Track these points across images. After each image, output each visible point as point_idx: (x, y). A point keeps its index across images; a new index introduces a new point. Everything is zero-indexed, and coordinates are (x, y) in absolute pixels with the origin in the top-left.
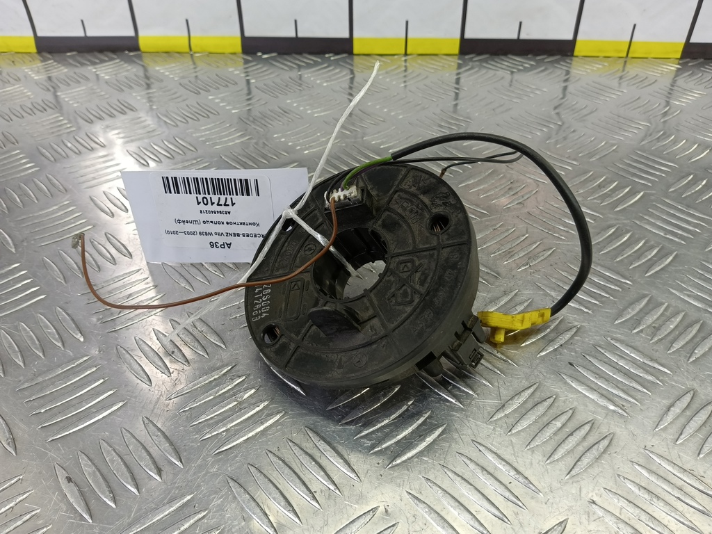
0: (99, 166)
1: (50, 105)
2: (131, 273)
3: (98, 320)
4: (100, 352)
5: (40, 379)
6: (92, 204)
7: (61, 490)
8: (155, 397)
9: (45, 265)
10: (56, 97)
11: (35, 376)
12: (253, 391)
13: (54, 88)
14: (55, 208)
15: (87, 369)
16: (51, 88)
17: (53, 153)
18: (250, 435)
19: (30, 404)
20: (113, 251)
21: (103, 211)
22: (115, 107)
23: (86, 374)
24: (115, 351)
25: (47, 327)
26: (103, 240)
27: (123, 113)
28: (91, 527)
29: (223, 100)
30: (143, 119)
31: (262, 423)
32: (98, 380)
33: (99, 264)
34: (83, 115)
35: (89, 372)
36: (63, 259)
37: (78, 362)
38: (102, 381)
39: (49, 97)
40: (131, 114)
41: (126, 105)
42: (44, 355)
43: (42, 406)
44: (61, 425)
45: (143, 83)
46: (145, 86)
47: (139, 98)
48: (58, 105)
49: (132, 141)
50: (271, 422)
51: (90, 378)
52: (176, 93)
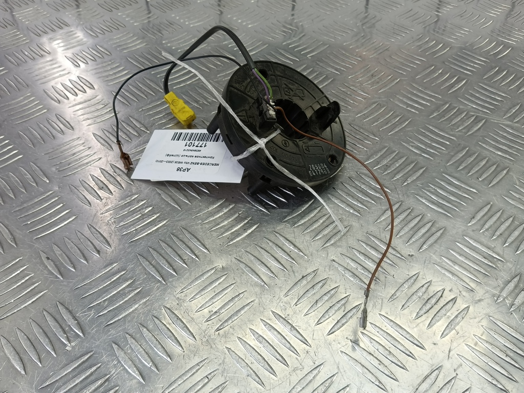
0: (48, 68)
1: (9, 22)
2: (73, 140)
3: (57, 169)
4: (59, 188)
5: (25, 205)
6: (46, 95)
7: (44, 264)
8: (94, 213)
9: (20, 136)
10: (13, 16)
11: (22, 203)
12: (151, 208)
13: (10, 9)
14: (22, 98)
15: (52, 198)
16: (8, 9)
17: (17, 60)
18: (149, 232)
19: (21, 219)
20: (61, 126)
21: (52, 99)
22: (54, 23)
23: (52, 201)
24: (68, 187)
25: (26, 175)
26: (55, 119)
27: (61, 28)
28: (62, 282)
29: (128, 16)
30: (74, 32)
31: (156, 226)
32: (60, 204)
33: (54, 134)
34: (33, 30)
35: (54, 200)
36: (31, 132)
37: (47, 195)
38: (62, 205)
39: (7, 16)
40: (66, 29)
41: (62, 22)
42: (26, 191)
43: (28, 220)
44: (41, 230)
45: (73, 4)
46: (75, 7)
47: (70, 16)
48: (15, 23)
49: (68, 49)
50: (160, 225)
51: (55, 204)
52: (96, 11)
